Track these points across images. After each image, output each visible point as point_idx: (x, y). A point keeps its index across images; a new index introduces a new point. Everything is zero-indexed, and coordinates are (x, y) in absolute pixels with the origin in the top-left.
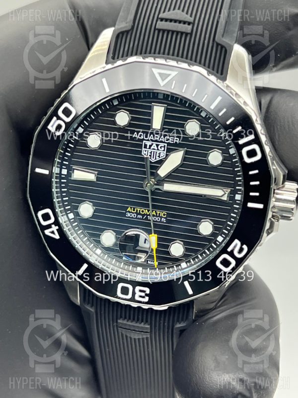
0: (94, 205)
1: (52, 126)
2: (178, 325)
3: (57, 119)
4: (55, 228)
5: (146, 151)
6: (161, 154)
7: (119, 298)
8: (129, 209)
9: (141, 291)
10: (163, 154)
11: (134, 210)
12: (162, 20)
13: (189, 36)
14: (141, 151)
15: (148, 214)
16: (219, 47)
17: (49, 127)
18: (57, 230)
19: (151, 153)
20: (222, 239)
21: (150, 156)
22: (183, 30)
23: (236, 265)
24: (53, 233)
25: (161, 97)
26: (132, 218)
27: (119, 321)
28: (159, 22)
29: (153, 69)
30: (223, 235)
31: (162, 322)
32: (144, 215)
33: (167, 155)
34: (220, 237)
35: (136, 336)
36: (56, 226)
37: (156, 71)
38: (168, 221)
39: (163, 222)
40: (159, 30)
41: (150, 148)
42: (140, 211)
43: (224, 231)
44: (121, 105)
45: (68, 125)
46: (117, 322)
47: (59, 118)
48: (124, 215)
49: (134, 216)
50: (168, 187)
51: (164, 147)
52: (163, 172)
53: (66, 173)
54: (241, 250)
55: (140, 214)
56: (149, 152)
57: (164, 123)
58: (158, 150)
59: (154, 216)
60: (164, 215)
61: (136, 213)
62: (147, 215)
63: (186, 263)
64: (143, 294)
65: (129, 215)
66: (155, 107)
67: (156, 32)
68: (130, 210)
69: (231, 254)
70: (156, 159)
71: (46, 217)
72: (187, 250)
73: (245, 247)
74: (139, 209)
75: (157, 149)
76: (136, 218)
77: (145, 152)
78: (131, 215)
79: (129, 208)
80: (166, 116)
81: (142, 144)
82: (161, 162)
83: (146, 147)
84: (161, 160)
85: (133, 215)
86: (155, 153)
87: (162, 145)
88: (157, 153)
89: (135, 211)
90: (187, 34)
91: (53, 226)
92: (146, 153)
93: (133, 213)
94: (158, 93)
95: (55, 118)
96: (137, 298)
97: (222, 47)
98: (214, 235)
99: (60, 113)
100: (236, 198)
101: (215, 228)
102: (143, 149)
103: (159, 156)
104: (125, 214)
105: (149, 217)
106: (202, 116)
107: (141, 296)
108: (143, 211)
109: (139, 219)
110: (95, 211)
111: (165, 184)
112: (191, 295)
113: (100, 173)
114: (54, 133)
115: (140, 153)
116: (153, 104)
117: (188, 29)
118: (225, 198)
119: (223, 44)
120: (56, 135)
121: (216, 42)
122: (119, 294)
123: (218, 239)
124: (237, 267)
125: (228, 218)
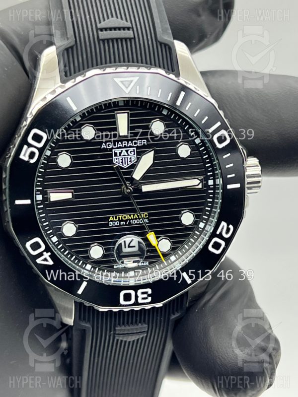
0: (76, 222)
1: (25, 155)
2: (173, 317)
3: (29, 147)
4: (47, 255)
5: (117, 159)
6: (132, 158)
7: (123, 306)
8: (111, 219)
9: (143, 293)
10: (134, 158)
11: (116, 218)
12: (101, 30)
13: (133, 41)
14: (112, 160)
15: (130, 218)
16: (163, 45)
17: (22, 157)
18: (50, 256)
19: (122, 160)
20: (204, 224)
21: (122, 162)
22: (127, 36)
23: (225, 245)
24: (46, 260)
25: (121, 104)
26: (116, 226)
27: (117, 328)
28: (100, 33)
29: (115, 79)
30: (204, 221)
31: (159, 318)
32: (127, 220)
33: (138, 158)
34: (201, 223)
35: (131, 339)
36: (47, 252)
37: (117, 80)
38: (150, 221)
39: (146, 223)
40: (103, 40)
41: (120, 155)
42: (122, 217)
43: (204, 217)
44: (84, 119)
45: (41, 150)
46: (115, 330)
47: (30, 145)
48: (107, 225)
49: (118, 223)
50: (146, 188)
51: (134, 151)
52: (137, 175)
53: (41, 199)
54: (228, 230)
55: (122, 221)
56: (120, 159)
57: (130, 128)
58: (128, 155)
59: (136, 219)
60: (146, 215)
61: (119, 220)
62: (130, 220)
63: (175, 255)
64: (145, 296)
65: (111, 224)
66: (118, 115)
67: (101, 42)
68: (112, 219)
69: (220, 236)
70: (128, 164)
71: (36, 246)
72: (173, 243)
73: (231, 227)
74: (120, 216)
75: (127, 154)
76: (120, 225)
77: (116, 161)
78: (114, 224)
79: (111, 217)
80: (131, 122)
81: (112, 154)
82: (134, 166)
83: (116, 154)
84: (133, 164)
85: (116, 223)
86: (126, 159)
87: (131, 149)
88: (128, 158)
90: (130, 39)
91: (45, 253)
92: (118, 161)
93: (116, 221)
94: (118, 102)
95: (25, 147)
96: (140, 301)
97: (166, 45)
98: (196, 223)
99: (30, 140)
100: (209, 184)
101: (196, 217)
102: (114, 157)
103: (130, 161)
104: (108, 224)
105: (131, 221)
106: (164, 115)
107: (143, 299)
108: (125, 217)
109: (122, 225)
110: (78, 228)
111: (143, 186)
112: (191, 284)
113: (76, 190)
114: (28, 162)
115: (111, 162)
116: (115, 112)
117: (130, 34)
118: (200, 186)
119: (166, 42)
120: (31, 163)
121: (159, 42)
122: (122, 301)
123: (200, 226)
124: (226, 247)
125: (205, 204)
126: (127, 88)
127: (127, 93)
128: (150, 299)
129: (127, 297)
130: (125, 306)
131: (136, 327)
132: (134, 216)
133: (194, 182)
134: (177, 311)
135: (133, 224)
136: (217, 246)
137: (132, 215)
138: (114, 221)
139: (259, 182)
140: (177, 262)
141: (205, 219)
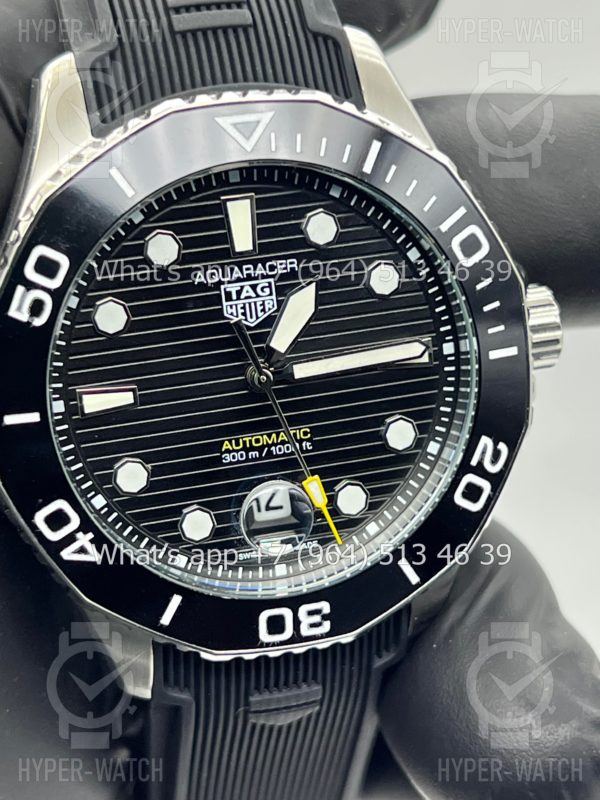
0: (146, 459)
1: (19, 308)
2: (378, 663)
3: (28, 290)
4: (84, 539)
5: (231, 307)
6: (266, 303)
8: (226, 446)
9: (311, 613)
10: (271, 303)
11: (237, 444)
12: (177, 10)
13: (251, 32)
14: (222, 310)
15: (270, 442)
16: (320, 39)
17: (13, 313)
19: (244, 308)
20: (438, 446)
22: (236, 21)
23: (492, 490)
24: (83, 550)
25: (235, 178)
26: (239, 462)
27: (252, 699)
28: (174, 17)
29: (220, 120)
30: (437, 438)
31: (347, 667)
32: (263, 447)
33: (280, 303)
34: (432, 443)
35: (284, 720)
36: (85, 533)
37: (226, 122)
38: (316, 446)
39: (307, 451)
40: (184, 34)
42: (250, 441)
43: (437, 428)
44: (151, 219)
45: (58, 296)
46: (247, 703)
47: (30, 286)
48: (218, 461)
49: (242, 456)
50: (302, 371)
52: (281, 341)
53: (63, 409)
54: (496, 455)
55: (252, 448)
56: (239, 307)
57: (259, 234)
58: (258, 296)
59: (283, 443)
60: (305, 433)
61: (245, 448)
62: (269, 446)
63: (376, 521)
64: (317, 618)
65: (228, 458)
66: (229, 204)
67: (179, 38)
68: (229, 447)
69: (480, 470)
70: (257, 318)
71: (57, 520)
72: (372, 493)
73: (502, 447)
74: (247, 439)
75: (254, 295)
76: (247, 460)
77: (230, 311)
78: (234, 457)
79: (227, 442)
80: (259, 219)
81: (220, 295)
82: (271, 322)
84: (269, 316)
85: (238, 456)
86: (253, 305)
88: (258, 304)
89: (241, 446)
90: (245, 28)
91: (80, 535)
93: (237, 451)
94: (226, 172)
95: (20, 289)
96: (305, 631)
97: (326, 38)
98: (420, 443)
99: (29, 271)
100: (445, 352)
101: (421, 429)
102: (225, 304)
103: (263, 310)
104: (220, 459)
105: (273, 448)
106: (333, 198)
107: (313, 625)
108: (257, 441)
109: (253, 460)
110: (152, 473)
111: (295, 367)
112: (418, 585)
113: (142, 385)
114: (29, 323)
115: (219, 314)
116: (222, 198)
117: (244, 15)
118: (425, 359)
119: (327, 32)
120: (35, 327)
121: (311, 31)
122: (264, 636)
123: (429, 450)
124: (494, 495)
125: (439, 399)
126: (248, 138)
127: (249, 149)
128: (327, 626)
129: (276, 625)
130: (271, 645)
131: (295, 692)
132: (277, 438)
133: (411, 351)
134: (387, 649)
135: (277, 456)
136: (473, 493)
137: (274, 436)
138: (234, 451)
139: (556, 341)
140: (382, 536)
141: (440, 434)
